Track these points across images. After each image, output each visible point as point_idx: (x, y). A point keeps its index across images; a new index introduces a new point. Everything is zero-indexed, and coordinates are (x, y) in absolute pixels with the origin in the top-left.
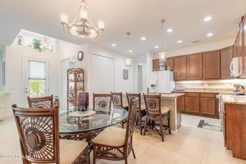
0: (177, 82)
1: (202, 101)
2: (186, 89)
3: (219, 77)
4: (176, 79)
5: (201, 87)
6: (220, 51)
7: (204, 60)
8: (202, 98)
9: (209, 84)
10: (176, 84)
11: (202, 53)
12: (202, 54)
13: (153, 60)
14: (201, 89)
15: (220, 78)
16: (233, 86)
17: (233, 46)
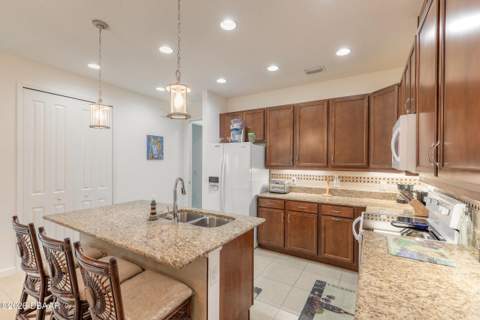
0: (274, 172)
1: (323, 224)
2: (291, 189)
3: (365, 164)
4: (269, 164)
5: (324, 185)
6: (369, 97)
7: (332, 120)
8: (323, 218)
9: (343, 180)
10: (271, 176)
11: (328, 101)
12: (329, 104)
13: (221, 115)
14: (324, 191)
15: (367, 168)
16: (396, 186)
17: (399, 85)
